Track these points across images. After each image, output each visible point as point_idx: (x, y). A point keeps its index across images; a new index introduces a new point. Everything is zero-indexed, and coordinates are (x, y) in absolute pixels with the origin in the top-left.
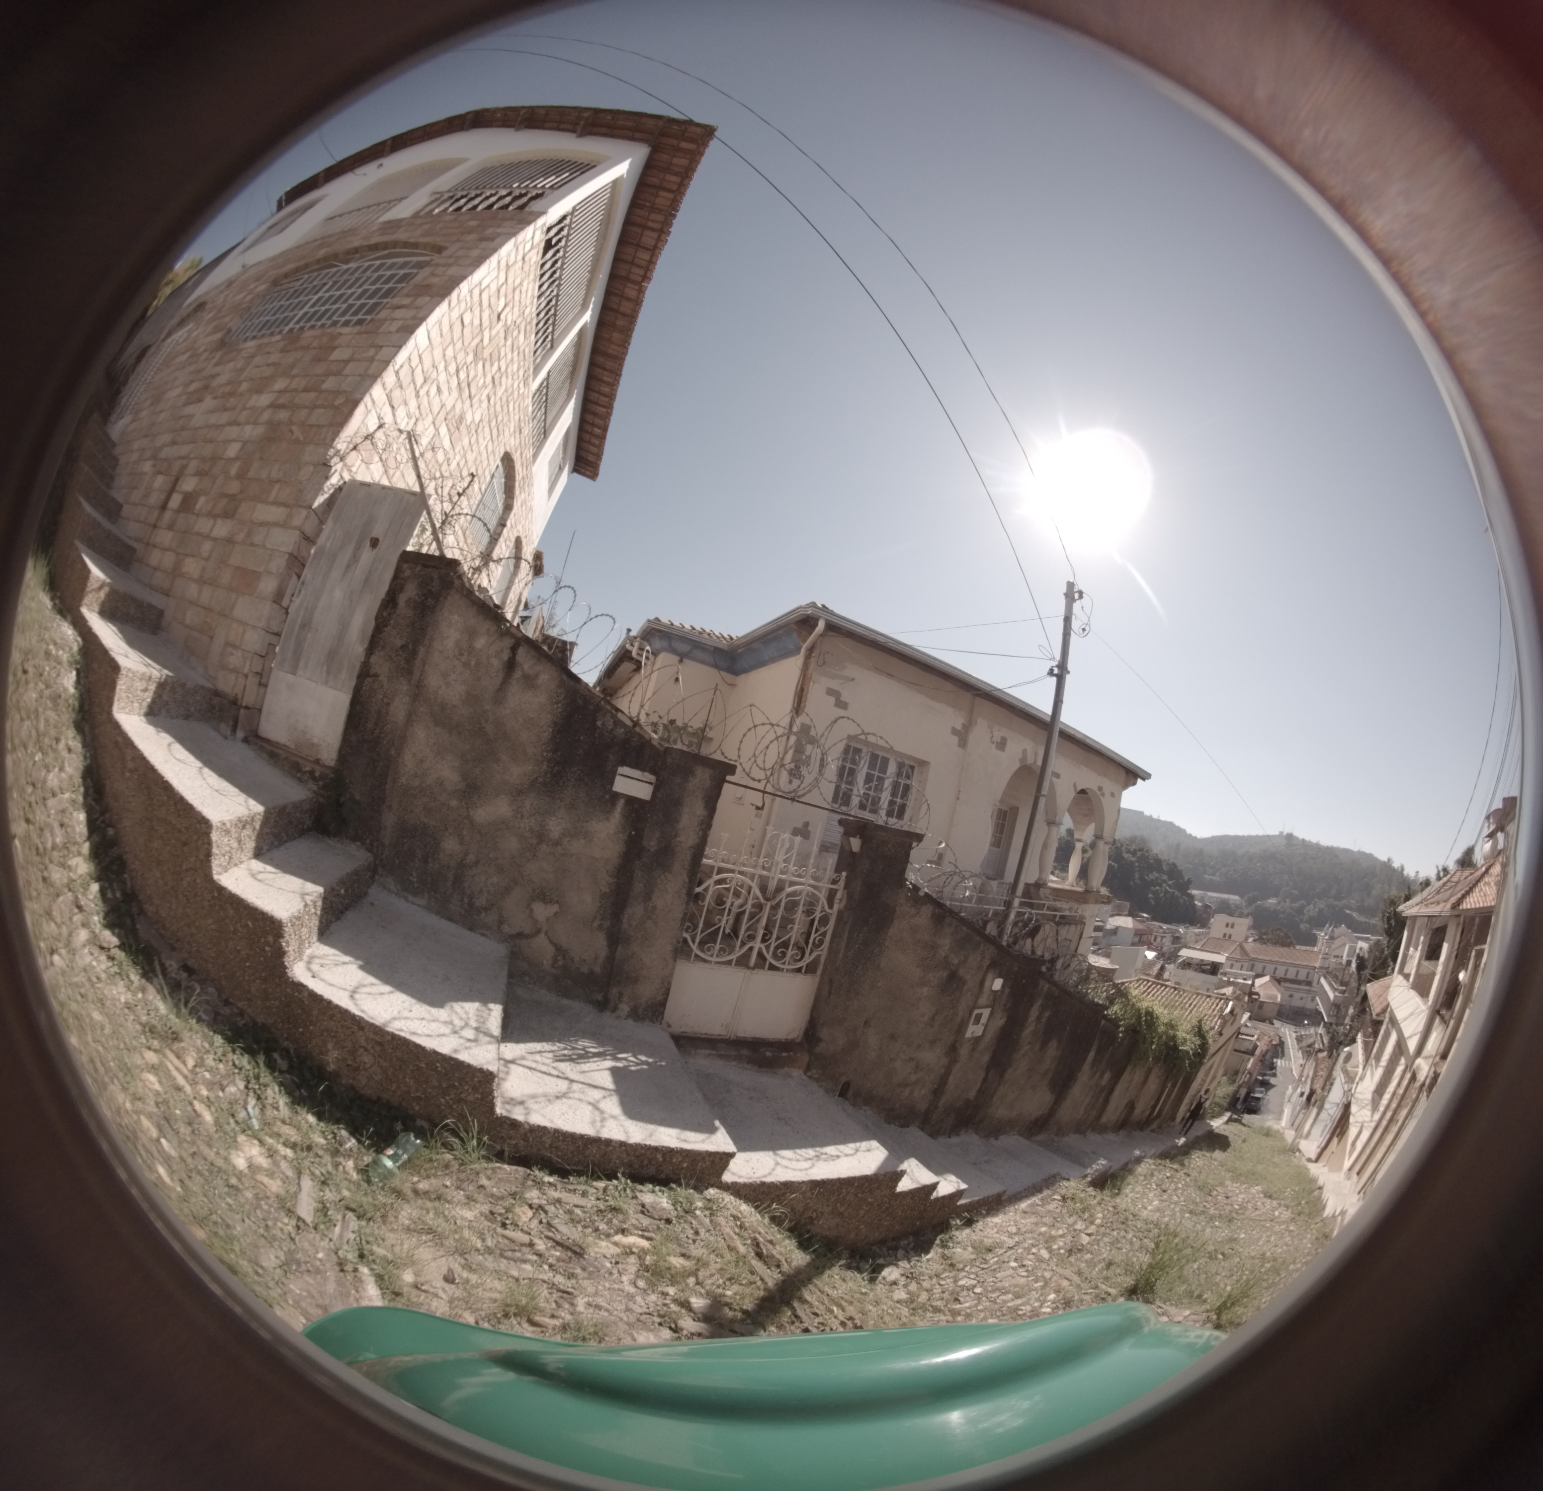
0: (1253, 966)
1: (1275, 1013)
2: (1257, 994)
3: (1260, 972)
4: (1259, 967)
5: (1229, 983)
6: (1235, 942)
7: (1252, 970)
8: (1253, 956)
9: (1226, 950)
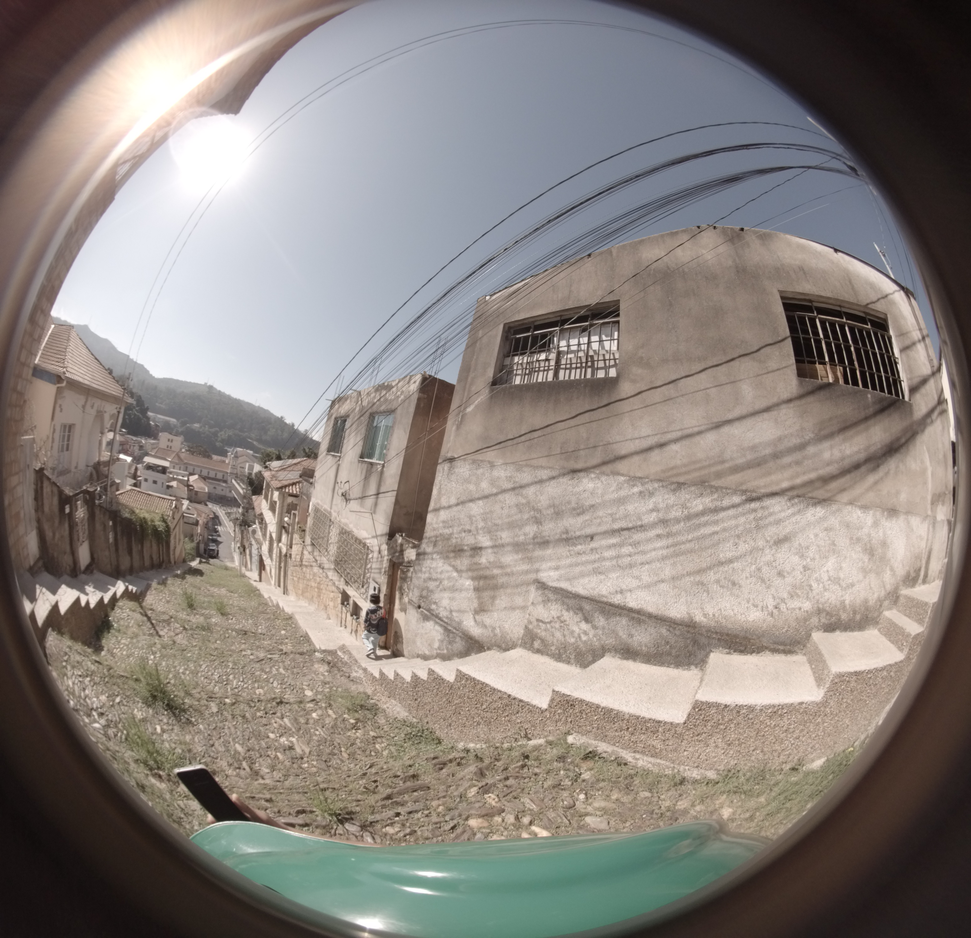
0: (187, 468)
1: (206, 498)
2: (192, 486)
3: (192, 471)
4: (190, 469)
5: (174, 479)
6: (174, 452)
7: (186, 470)
8: (186, 461)
9: (169, 457)
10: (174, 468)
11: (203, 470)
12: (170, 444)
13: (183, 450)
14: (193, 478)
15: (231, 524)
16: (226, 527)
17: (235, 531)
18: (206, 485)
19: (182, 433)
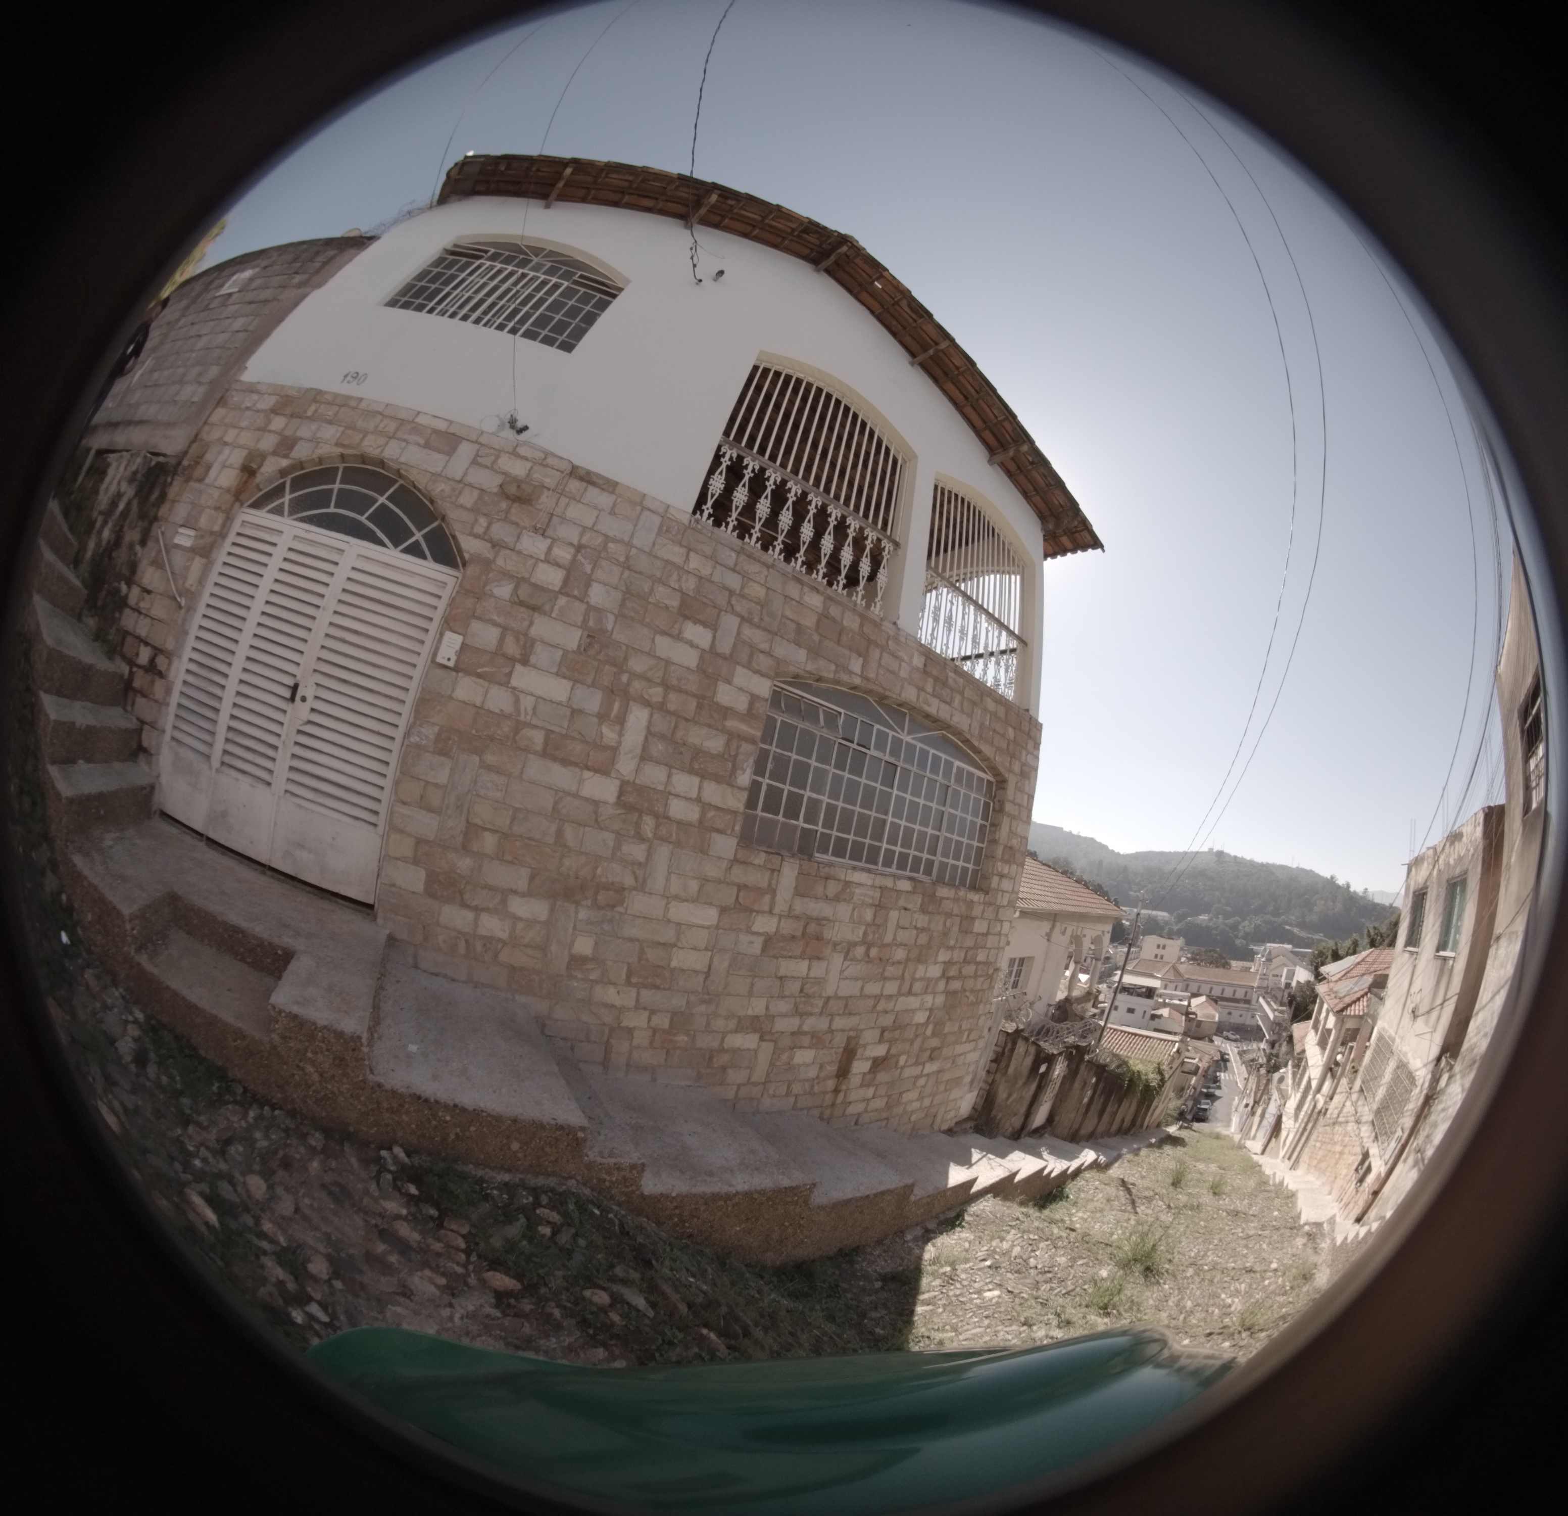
0: (1187, 986)
1: (1214, 1031)
2: (1194, 1013)
3: (1195, 991)
4: (1194, 987)
5: (1165, 1005)
6: (1168, 963)
7: (1186, 990)
8: (1187, 976)
9: (1158, 972)
10: (1165, 987)
11: (1215, 987)
12: (1160, 952)
13: (1183, 959)
14: (1195, 1002)
15: (1243, 1068)
16: (1234, 1073)
17: (1247, 1080)
18: (1216, 1010)
19: (1179, 934)
